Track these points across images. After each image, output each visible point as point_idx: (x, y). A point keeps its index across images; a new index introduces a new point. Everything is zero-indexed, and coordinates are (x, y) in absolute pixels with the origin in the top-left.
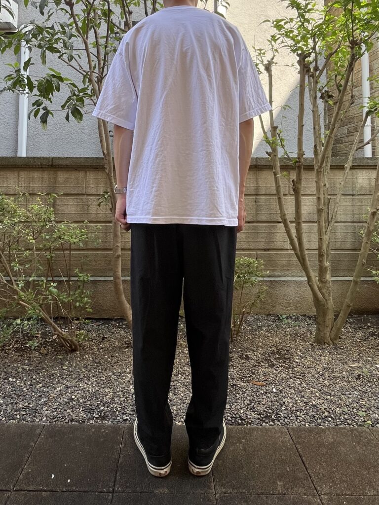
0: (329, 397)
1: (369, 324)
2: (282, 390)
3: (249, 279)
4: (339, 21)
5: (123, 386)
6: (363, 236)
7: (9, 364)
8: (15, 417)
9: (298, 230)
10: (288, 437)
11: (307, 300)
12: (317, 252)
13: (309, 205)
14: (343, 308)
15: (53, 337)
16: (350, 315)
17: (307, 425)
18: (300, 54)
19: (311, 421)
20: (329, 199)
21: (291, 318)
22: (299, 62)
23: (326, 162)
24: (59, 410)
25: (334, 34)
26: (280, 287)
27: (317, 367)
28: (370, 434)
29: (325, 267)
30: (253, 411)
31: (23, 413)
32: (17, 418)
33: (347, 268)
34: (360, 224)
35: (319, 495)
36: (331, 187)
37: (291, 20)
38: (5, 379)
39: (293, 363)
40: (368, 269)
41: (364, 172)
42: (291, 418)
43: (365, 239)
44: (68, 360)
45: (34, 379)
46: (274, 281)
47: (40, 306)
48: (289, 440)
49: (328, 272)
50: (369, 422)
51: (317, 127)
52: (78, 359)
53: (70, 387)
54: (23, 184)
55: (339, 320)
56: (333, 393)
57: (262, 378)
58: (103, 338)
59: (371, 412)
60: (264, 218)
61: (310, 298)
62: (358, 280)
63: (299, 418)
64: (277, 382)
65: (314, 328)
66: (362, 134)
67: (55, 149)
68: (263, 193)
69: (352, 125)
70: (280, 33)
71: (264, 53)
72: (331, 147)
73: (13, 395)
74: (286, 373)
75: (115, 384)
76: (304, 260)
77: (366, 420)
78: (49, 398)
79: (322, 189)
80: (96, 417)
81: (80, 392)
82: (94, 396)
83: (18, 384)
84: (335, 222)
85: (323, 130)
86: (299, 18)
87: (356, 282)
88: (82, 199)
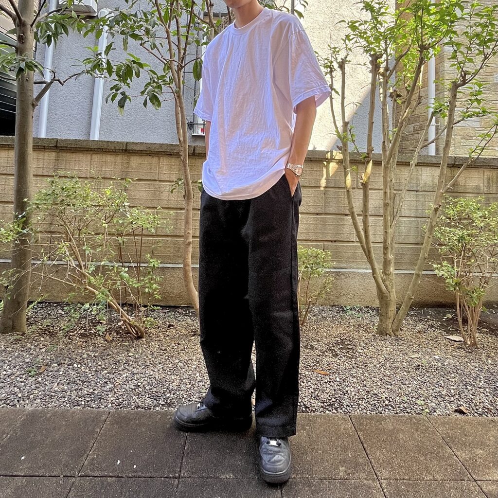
0: (390, 386)
1: (429, 317)
2: (345, 379)
3: (316, 269)
4: (409, 26)
5: (190, 373)
6: (425, 231)
7: (73, 350)
8: (80, 403)
9: (365, 223)
10: (350, 425)
11: (371, 292)
12: (382, 245)
13: (376, 199)
14: (405, 301)
15: (119, 324)
16: (411, 308)
17: (368, 413)
18: (373, 55)
19: (372, 409)
20: (395, 194)
21: (355, 310)
22: (372, 62)
23: (394, 158)
24: (125, 396)
25: (404, 37)
26: (346, 278)
27: (379, 357)
28: (427, 422)
29: (388, 259)
30: (317, 399)
31: (88, 399)
32: (81, 404)
33: (408, 261)
34: (423, 220)
35: (379, 480)
36: (397, 183)
37: (366, 22)
38: (69, 365)
39: (356, 353)
40: (430, 263)
41: (428, 169)
42: (353, 406)
43: (427, 233)
44: (133, 347)
45: (100, 366)
46: (340, 272)
47: (109, 291)
48: (351, 427)
49: (392, 265)
50: (427, 410)
51: (386, 124)
52: (145, 346)
53: (136, 374)
54: (95, 168)
55: (401, 311)
56: (394, 382)
57: (325, 366)
58: (170, 326)
59: (429, 401)
60: (332, 211)
61: (375, 290)
62: (420, 273)
63: (360, 406)
64: (340, 371)
65: (377, 320)
66: (427, 133)
67: (128, 134)
68: (333, 186)
69: (418, 124)
70: (355, 33)
71: (338, 52)
72: (398, 144)
73: (78, 381)
74: (349, 363)
75: (182, 371)
76: (369, 252)
77: (424, 409)
78: (114, 385)
79: (389, 184)
80: (162, 404)
81: (146, 379)
82: (161, 383)
83: (83, 370)
84: (400, 217)
85: (391, 128)
86: (372, 21)
87: (418, 275)
88: (154, 184)
